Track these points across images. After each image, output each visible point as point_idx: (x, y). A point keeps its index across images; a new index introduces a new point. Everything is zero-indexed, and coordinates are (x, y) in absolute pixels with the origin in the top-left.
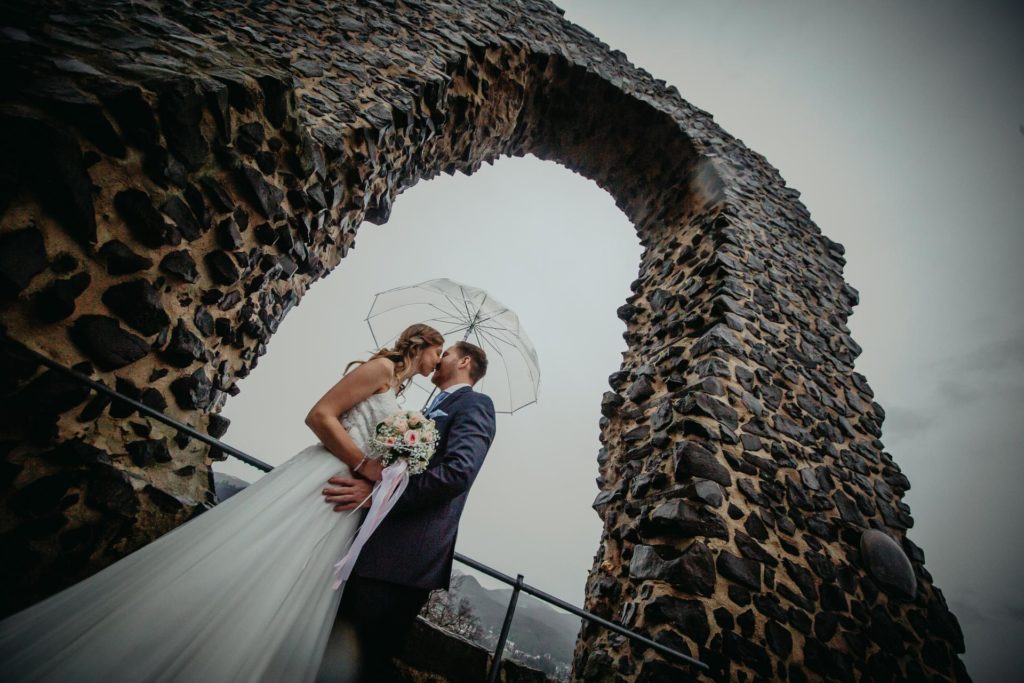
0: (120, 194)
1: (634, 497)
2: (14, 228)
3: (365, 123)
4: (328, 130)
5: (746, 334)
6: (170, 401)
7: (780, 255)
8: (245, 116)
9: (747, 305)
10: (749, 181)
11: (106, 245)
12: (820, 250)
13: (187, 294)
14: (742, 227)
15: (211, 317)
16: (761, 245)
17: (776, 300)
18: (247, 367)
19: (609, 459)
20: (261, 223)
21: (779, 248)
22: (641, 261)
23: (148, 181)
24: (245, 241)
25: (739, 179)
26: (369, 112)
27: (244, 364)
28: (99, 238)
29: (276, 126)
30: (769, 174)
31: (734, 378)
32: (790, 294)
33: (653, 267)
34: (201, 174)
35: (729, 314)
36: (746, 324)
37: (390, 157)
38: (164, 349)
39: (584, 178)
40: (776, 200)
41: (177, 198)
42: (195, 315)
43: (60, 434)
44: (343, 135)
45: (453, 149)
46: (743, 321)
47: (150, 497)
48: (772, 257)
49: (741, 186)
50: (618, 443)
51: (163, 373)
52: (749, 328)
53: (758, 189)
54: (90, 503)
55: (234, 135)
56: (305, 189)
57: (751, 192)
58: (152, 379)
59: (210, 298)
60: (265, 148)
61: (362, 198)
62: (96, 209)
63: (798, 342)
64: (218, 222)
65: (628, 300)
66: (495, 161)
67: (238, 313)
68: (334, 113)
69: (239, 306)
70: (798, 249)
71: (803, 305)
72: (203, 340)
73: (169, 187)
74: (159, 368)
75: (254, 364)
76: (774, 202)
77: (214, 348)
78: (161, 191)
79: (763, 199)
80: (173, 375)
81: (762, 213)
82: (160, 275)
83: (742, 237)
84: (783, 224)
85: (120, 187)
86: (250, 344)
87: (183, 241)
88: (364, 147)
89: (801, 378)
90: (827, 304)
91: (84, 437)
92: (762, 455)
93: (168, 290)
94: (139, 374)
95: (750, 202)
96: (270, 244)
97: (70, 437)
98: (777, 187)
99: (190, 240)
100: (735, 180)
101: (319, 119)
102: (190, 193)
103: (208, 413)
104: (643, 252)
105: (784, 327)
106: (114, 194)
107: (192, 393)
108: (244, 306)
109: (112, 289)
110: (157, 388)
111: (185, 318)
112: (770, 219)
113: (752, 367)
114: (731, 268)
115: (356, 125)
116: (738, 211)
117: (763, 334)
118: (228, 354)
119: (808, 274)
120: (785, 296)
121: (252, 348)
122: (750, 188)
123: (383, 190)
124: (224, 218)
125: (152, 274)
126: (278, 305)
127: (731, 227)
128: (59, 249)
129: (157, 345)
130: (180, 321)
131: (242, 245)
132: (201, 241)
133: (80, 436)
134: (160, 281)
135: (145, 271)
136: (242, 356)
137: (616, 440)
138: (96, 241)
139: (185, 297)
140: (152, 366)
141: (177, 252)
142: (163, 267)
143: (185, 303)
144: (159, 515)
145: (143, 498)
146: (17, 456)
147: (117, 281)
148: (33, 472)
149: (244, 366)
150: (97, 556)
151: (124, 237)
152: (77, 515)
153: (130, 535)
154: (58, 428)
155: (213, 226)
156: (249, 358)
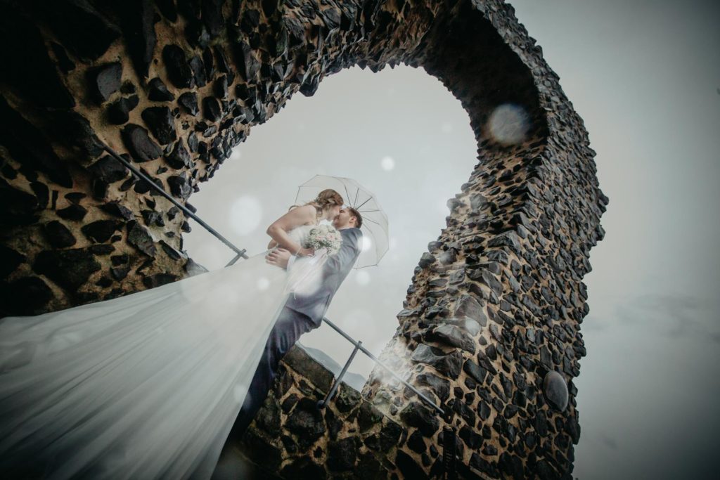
0: (167, 46)
1: (426, 318)
2: (110, 61)
3: (322, 22)
4: (296, 21)
5: (526, 241)
6: (167, 189)
7: (566, 194)
8: (250, 4)
9: (533, 223)
10: (566, 136)
11: (153, 80)
12: (593, 197)
13: (187, 122)
14: (549, 168)
15: (197, 139)
16: (557, 184)
17: (552, 224)
19: (414, 292)
20: (241, 83)
21: (568, 190)
22: (474, 170)
23: (185, 41)
24: (229, 93)
25: (560, 133)
26: (325, 13)
28: (150, 75)
29: (267, 15)
30: (581, 134)
31: (509, 266)
32: (562, 223)
33: (481, 178)
34: (216, 42)
35: (521, 226)
36: (528, 235)
37: (330, 50)
38: (168, 155)
39: (454, 97)
40: (579, 155)
41: (198, 57)
42: (190, 136)
43: (109, 196)
44: (305, 28)
45: (370, 50)
46: (527, 232)
47: (163, 247)
48: (561, 195)
49: (560, 139)
50: (424, 285)
51: (164, 170)
52: (529, 237)
53: (570, 143)
54: (128, 242)
55: (240, 17)
56: (272, 65)
57: (564, 144)
58: (157, 173)
59: (201, 127)
60: (257, 30)
61: (302, 76)
63: (555, 254)
64: (217, 78)
65: (456, 195)
66: (396, 66)
67: (212, 140)
68: (301, 8)
69: (214, 136)
70: (580, 193)
71: (568, 232)
72: (190, 154)
73: (196, 48)
74: (162, 166)
75: (211, 175)
76: (577, 156)
77: (194, 160)
78: (191, 49)
79: (571, 152)
80: (170, 172)
81: (566, 162)
82: (177, 106)
83: (547, 176)
84: (577, 173)
85: (167, 42)
86: (213, 162)
87: (195, 86)
88: (316, 40)
89: (549, 277)
90: (582, 235)
91: (120, 200)
92: (510, 315)
93: (178, 117)
94: (152, 167)
95: (561, 151)
96: (243, 99)
97: (114, 199)
98: (583, 145)
99: (199, 86)
100: (557, 132)
101: (290, 10)
102: (207, 55)
103: (185, 201)
104: (477, 164)
105: (551, 243)
106: (164, 46)
107: (181, 187)
108: (216, 137)
109: (148, 109)
110: (161, 179)
111: (183, 138)
112: (570, 167)
113: (522, 262)
114: (532, 195)
115: (315, 22)
116: (551, 156)
117: (536, 244)
118: (200, 166)
119: (579, 213)
120: (559, 223)
121: (213, 164)
122: (565, 141)
123: (318, 73)
124: (221, 75)
125: (173, 105)
126: (234, 140)
127: (542, 166)
128: (127, 78)
129: (165, 151)
130: (181, 138)
131: (227, 96)
132: (205, 87)
133: (119, 200)
134: (176, 110)
135: (169, 102)
136: (206, 168)
137: (422, 283)
138: (148, 77)
139: (186, 124)
140: (160, 165)
141: (190, 93)
142: (179, 101)
143: (186, 127)
144: (167, 259)
145: (158, 247)
146: (84, 203)
147: (152, 104)
148: (93, 215)
149: (206, 175)
150: (132, 273)
151: (163, 77)
152: (121, 247)
153: (151, 266)
154: (108, 192)
155: (213, 80)
156: (210, 170)
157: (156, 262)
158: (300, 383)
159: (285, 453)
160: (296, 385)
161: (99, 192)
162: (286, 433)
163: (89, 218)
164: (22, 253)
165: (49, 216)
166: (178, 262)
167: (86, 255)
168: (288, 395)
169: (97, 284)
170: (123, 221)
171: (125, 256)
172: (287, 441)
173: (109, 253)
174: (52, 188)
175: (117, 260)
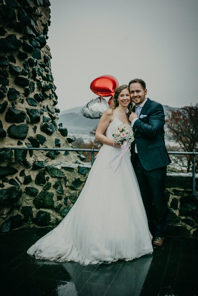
6: (44, 135)
15: (32, 98)
18: (55, 100)
20: (18, 53)
24: (19, 66)
27: (53, 100)
38: (30, 121)
42: (28, 102)
43: (30, 163)
51: (35, 128)
54: (52, 177)
56: (18, 21)
58: (35, 132)
59: (27, 93)
64: (9, 70)
67: (37, 88)
69: (36, 86)
72: (36, 108)
74: (33, 127)
75: (56, 98)
77: (41, 106)
80: (38, 126)
82: (11, 102)
86: (49, 93)
87: (7, 87)
91: (35, 160)
93: (16, 103)
94: (31, 133)
99: (8, 85)
103: (57, 130)
108: (37, 84)
109: (6, 117)
110: (38, 134)
111: (26, 107)
118: (46, 103)
121: (51, 93)
124: (8, 67)
125: (9, 104)
129: (28, 122)
130: (26, 109)
132: (10, 80)
133: (34, 161)
134: (13, 104)
135: (8, 106)
136: (50, 98)
139: (21, 100)
140: (32, 128)
141: (8, 91)
142: (10, 100)
143: (22, 102)
144: (70, 173)
145: (63, 170)
146: (27, 173)
147: (5, 114)
148: (34, 175)
149: (54, 101)
150: (64, 188)
152: (52, 181)
153: (68, 181)
154: (28, 162)
155: (8, 73)
156: (53, 97)
157: (67, 178)
158: (173, 191)
159: (189, 227)
160: (172, 194)
161: (26, 165)
162: (183, 218)
163: (33, 178)
164: (29, 206)
165: (23, 187)
166: (75, 171)
167: (45, 193)
168: (170, 200)
169: (58, 200)
170: (43, 169)
171: (56, 183)
172: (186, 221)
173: (51, 186)
174: (14, 177)
175: (56, 186)
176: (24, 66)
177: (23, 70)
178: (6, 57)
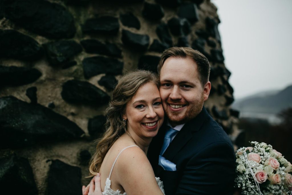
2: (46, 175)
11: (89, 127)
20: (142, 8)
23: (66, 71)
27: (225, 96)
34: (79, 28)
41: (86, 60)
62: (64, 115)
64: (121, 42)
73: (76, 60)
78: (75, 68)
85: (59, 91)
87: (118, 78)
96: (162, 16)
102: (89, 47)
106: (61, 97)
121: (221, 84)
124: (120, 36)
126: (210, 39)
128: (75, 155)
131: (148, 39)
132: (126, 63)
138: (83, 132)
149: (227, 97)
151: (91, 113)
155: (121, 49)
156: (225, 90)
176: (158, 32)
177: (155, 41)
178: (118, 16)
